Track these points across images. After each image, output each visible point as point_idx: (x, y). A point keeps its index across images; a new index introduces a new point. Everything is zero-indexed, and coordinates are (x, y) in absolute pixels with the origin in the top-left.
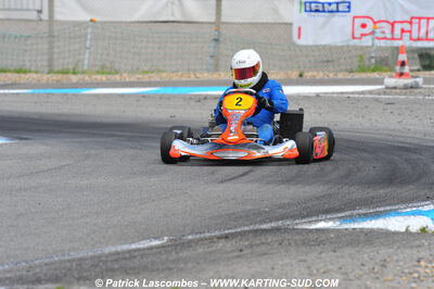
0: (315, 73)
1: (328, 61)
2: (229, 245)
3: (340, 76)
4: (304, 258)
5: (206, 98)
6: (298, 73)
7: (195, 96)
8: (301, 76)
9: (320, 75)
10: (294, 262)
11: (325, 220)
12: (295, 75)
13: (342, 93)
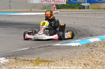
0: (34, 10)
1: (35, 7)
2: (42, 49)
3: (40, 10)
4: (59, 51)
5: (11, 15)
6: (30, 10)
7: (8, 15)
8: (31, 10)
9: (35, 10)
10: (57, 52)
11: (58, 44)
12: (29, 10)
13: (42, 14)
